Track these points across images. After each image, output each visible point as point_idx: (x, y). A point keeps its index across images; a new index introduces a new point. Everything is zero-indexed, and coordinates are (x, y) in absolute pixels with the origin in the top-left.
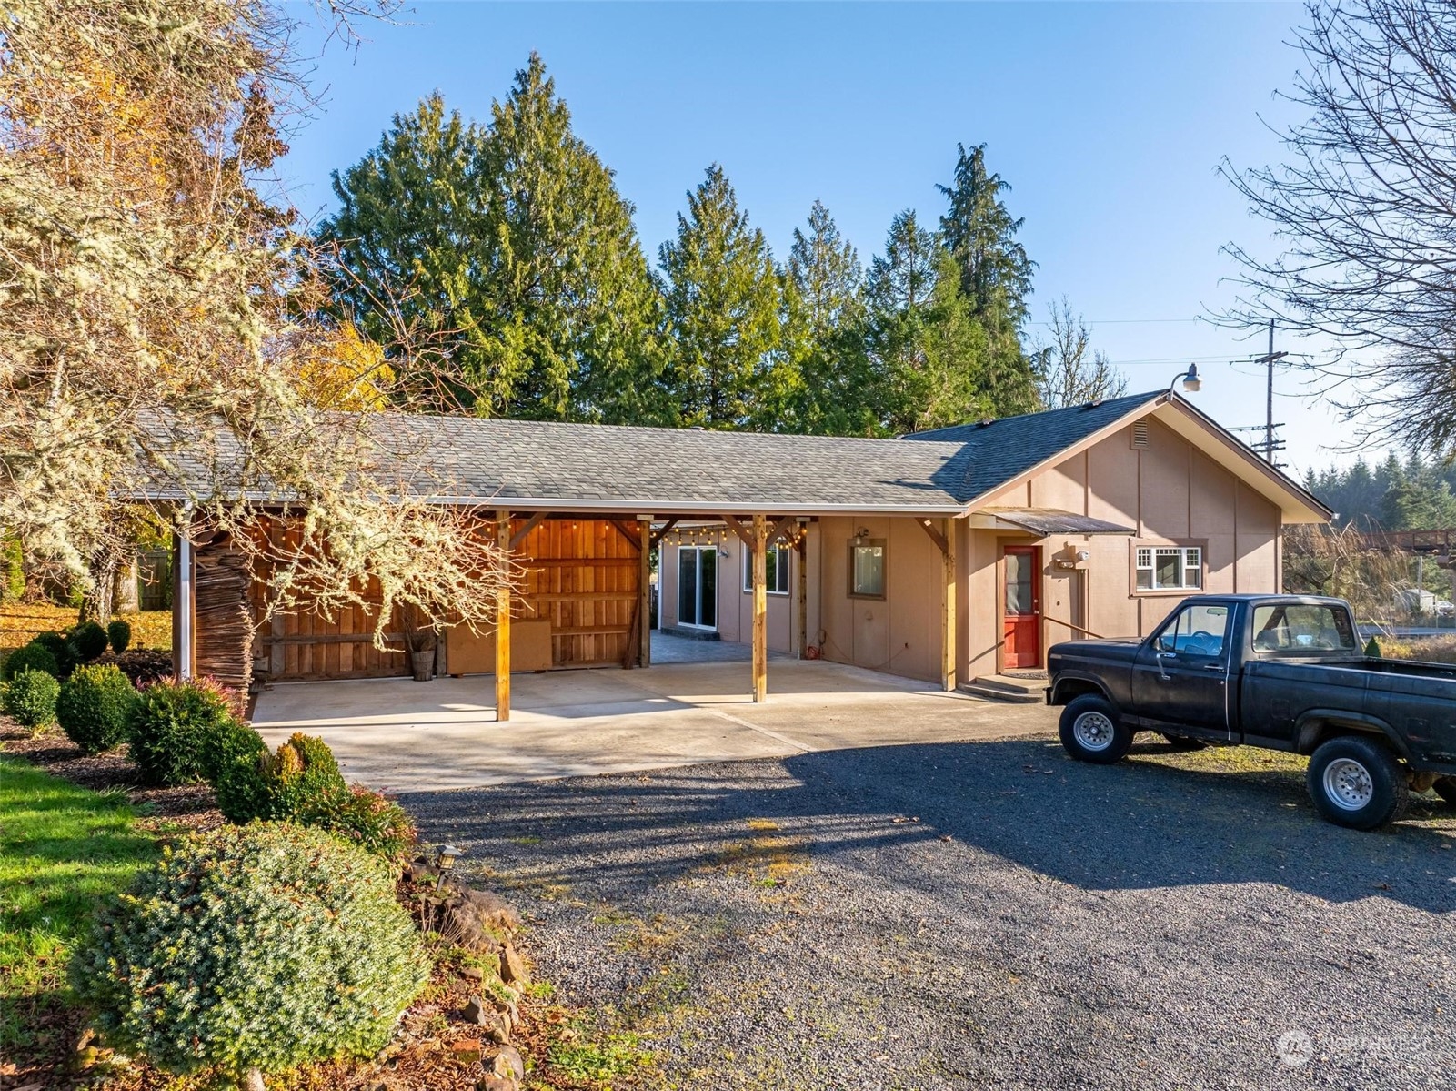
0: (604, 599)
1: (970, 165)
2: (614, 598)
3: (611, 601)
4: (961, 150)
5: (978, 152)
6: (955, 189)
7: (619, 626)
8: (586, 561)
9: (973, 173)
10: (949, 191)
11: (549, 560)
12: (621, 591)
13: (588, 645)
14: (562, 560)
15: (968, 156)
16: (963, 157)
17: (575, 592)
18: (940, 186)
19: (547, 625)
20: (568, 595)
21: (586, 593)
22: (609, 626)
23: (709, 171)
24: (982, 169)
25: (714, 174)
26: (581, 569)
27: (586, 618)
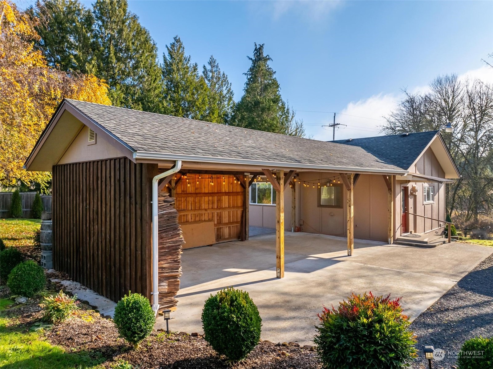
0: (232, 210)
1: (259, 51)
2: (235, 210)
3: (234, 211)
4: (256, 45)
5: (261, 47)
6: (254, 59)
7: (237, 222)
8: (226, 194)
9: (259, 53)
10: (251, 59)
11: (212, 193)
12: (238, 207)
13: (226, 231)
14: (217, 193)
15: (258, 47)
16: (256, 48)
17: (221, 208)
18: (248, 57)
19: (212, 223)
20: (219, 209)
21: (225, 208)
22: (233, 223)
23: (175, 38)
24: (262, 53)
25: (177, 40)
26: (223, 197)
27: (225, 220)
